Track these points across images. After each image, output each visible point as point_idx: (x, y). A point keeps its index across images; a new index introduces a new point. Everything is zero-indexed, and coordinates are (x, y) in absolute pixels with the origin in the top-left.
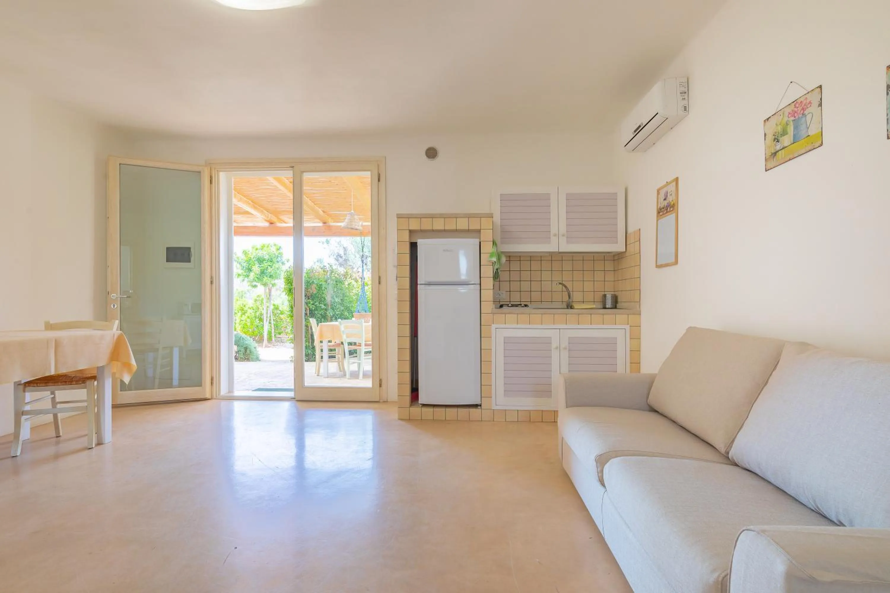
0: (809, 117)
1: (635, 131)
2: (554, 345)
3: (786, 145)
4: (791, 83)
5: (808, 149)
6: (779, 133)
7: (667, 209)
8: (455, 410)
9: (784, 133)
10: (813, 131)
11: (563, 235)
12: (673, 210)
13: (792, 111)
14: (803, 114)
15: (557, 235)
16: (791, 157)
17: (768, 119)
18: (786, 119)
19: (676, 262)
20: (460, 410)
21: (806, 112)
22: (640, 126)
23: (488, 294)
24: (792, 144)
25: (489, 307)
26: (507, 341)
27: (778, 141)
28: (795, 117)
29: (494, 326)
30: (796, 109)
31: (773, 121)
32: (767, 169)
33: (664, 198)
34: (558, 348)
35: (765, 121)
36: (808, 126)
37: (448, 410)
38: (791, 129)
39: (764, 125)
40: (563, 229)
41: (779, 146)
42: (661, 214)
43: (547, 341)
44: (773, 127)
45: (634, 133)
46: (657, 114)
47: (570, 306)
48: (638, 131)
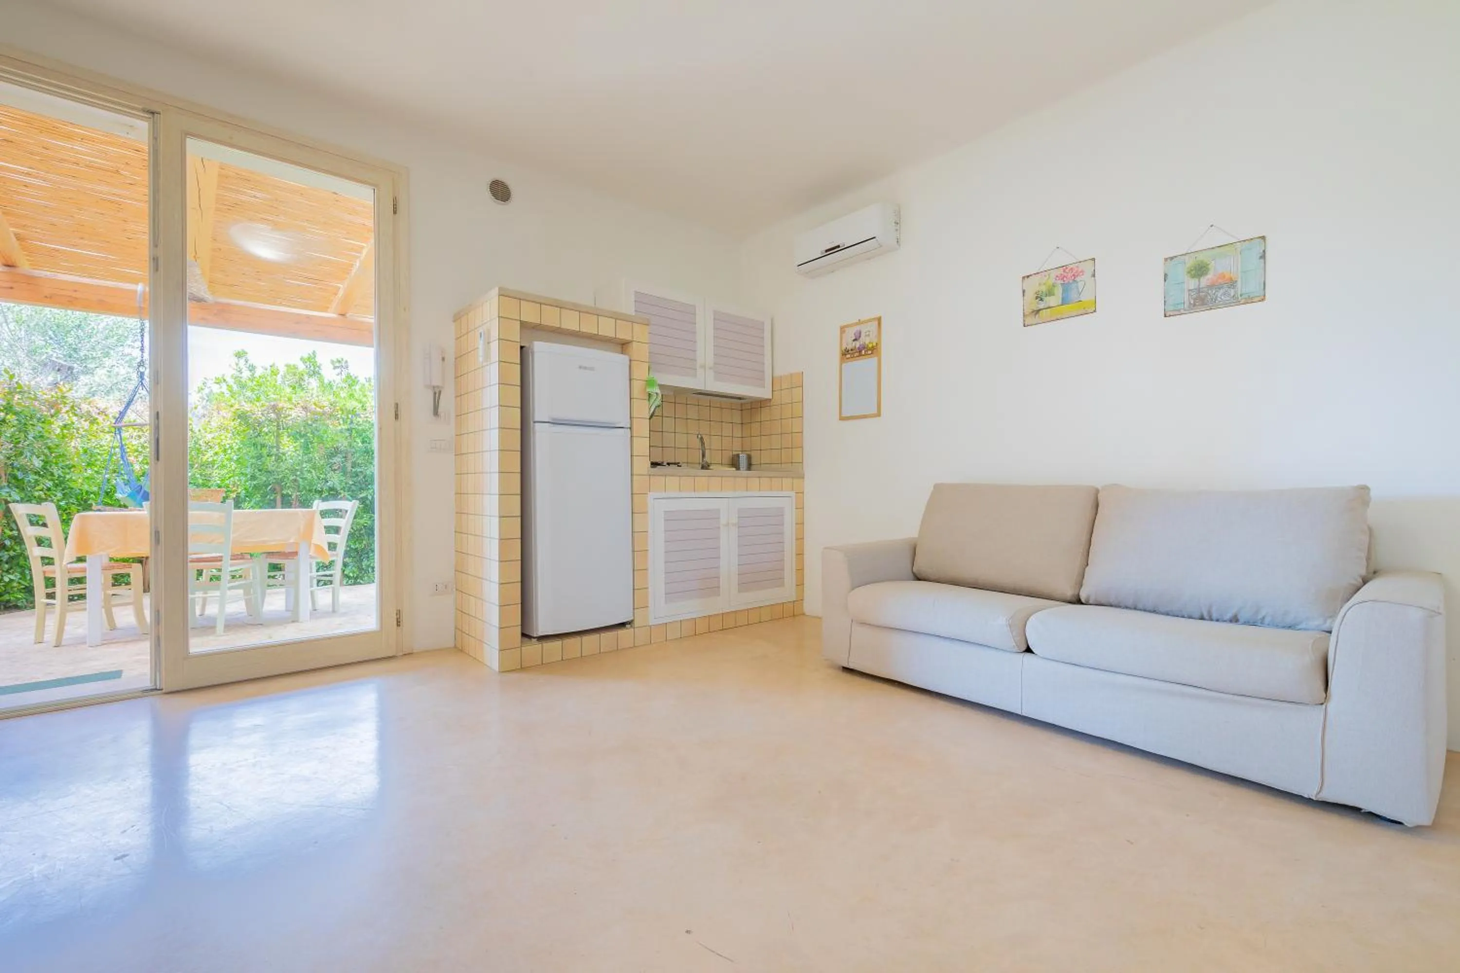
0: (1081, 285)
1: (827, 251)
2: (723, 521)
3: (1052, 305)
4: (1057, 249)
5: (1080, 313)
6: (1042, 292)
7: (860, 352)
8: (595, 637)
9: (1050, 293)
10: (1086, 297)
11: (710, 368)
12: (872, 353)
13: (1061, 274)
14: (1074, 280)
15: (703, 367)
16: (1059, 317)
17: (1028, 277)
18: (1051, 281)
19: (878, 414)
20: (605, 635)
21: (1078, 279)
22: (839, 246)
23: (642, 445)
24: (1058, 306)
25: (644, 465)
26: (670, 517)
27: (1041, 300)
28: (1064, 281)
29: (651, 495)
30: (1065, 274)
31: (1035, 280)
32: (1026, 325)
33: (854, 338)
34: (727, 525)
35: (1024, 278)
36: (1080, 290)
37: (586, 639)
38: (1059, 291)
39: (1023, 281)
40: (710, 360)
41: (1043, 305)
42: (848, 356)
43: (713, 516)
44: (1033, 286)
45: (824, 252)
46: (874, 238)
47: (705, 467)
48: (831, 252)
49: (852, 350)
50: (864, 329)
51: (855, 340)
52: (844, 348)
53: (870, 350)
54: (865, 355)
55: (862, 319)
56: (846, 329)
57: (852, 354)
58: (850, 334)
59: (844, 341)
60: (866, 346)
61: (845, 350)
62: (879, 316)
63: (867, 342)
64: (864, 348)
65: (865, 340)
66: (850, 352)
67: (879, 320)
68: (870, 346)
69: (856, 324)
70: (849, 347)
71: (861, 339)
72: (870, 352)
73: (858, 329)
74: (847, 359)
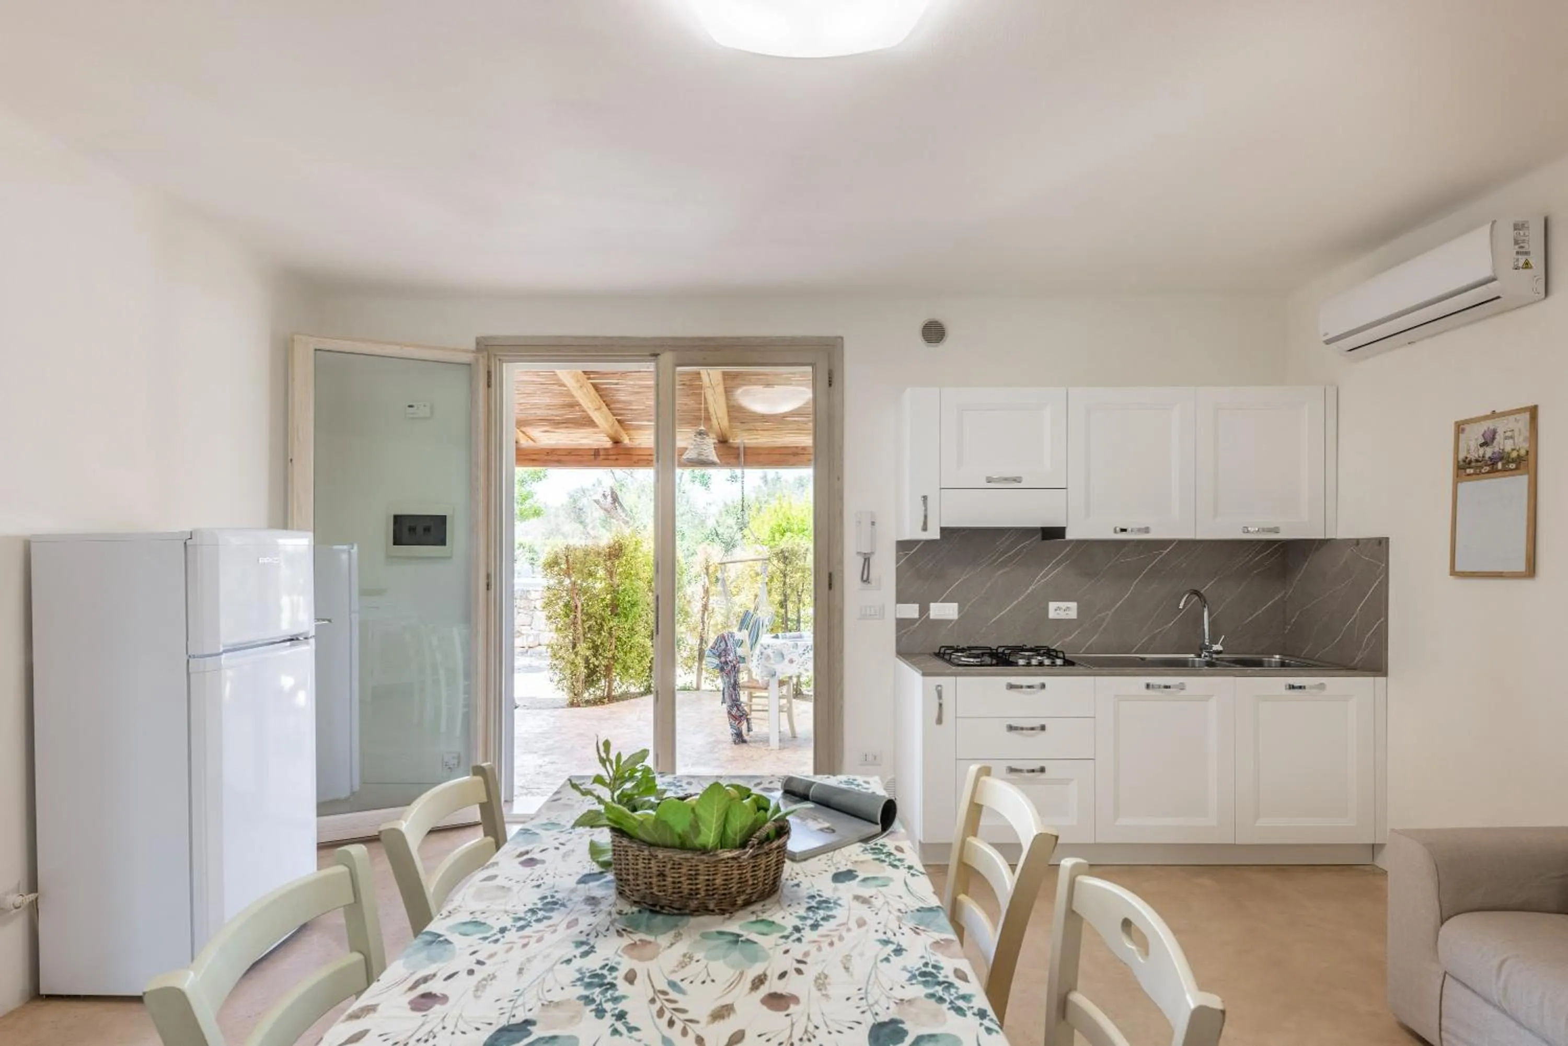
49: (1477, 461)
50: (1501, 426)
51: (1482, 445)
52: (1461, 456)
53: (1513, 461)
54: (1505, 470)
55: (1498, 411)
56: (1466, 426)
57: (1477, 467)
58: (1474, 435)
59: (1462, 445)
60: (1505, 455)
61: (1464, 461)
62: (1530, 404)
63: (1508, 448)
64: (1501, 459)
65: (1503, 444)
66: (1473, 464)
67: (1533, 412)
68: (1514, 454)
69: (1486, 418)
70: (1473, 456)
71: (1495, 442)
72: (1513, 466)
73: (1492, 427)
74: (1469, 475)
